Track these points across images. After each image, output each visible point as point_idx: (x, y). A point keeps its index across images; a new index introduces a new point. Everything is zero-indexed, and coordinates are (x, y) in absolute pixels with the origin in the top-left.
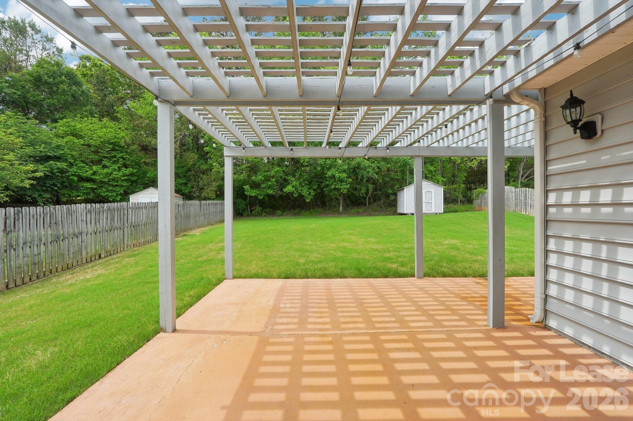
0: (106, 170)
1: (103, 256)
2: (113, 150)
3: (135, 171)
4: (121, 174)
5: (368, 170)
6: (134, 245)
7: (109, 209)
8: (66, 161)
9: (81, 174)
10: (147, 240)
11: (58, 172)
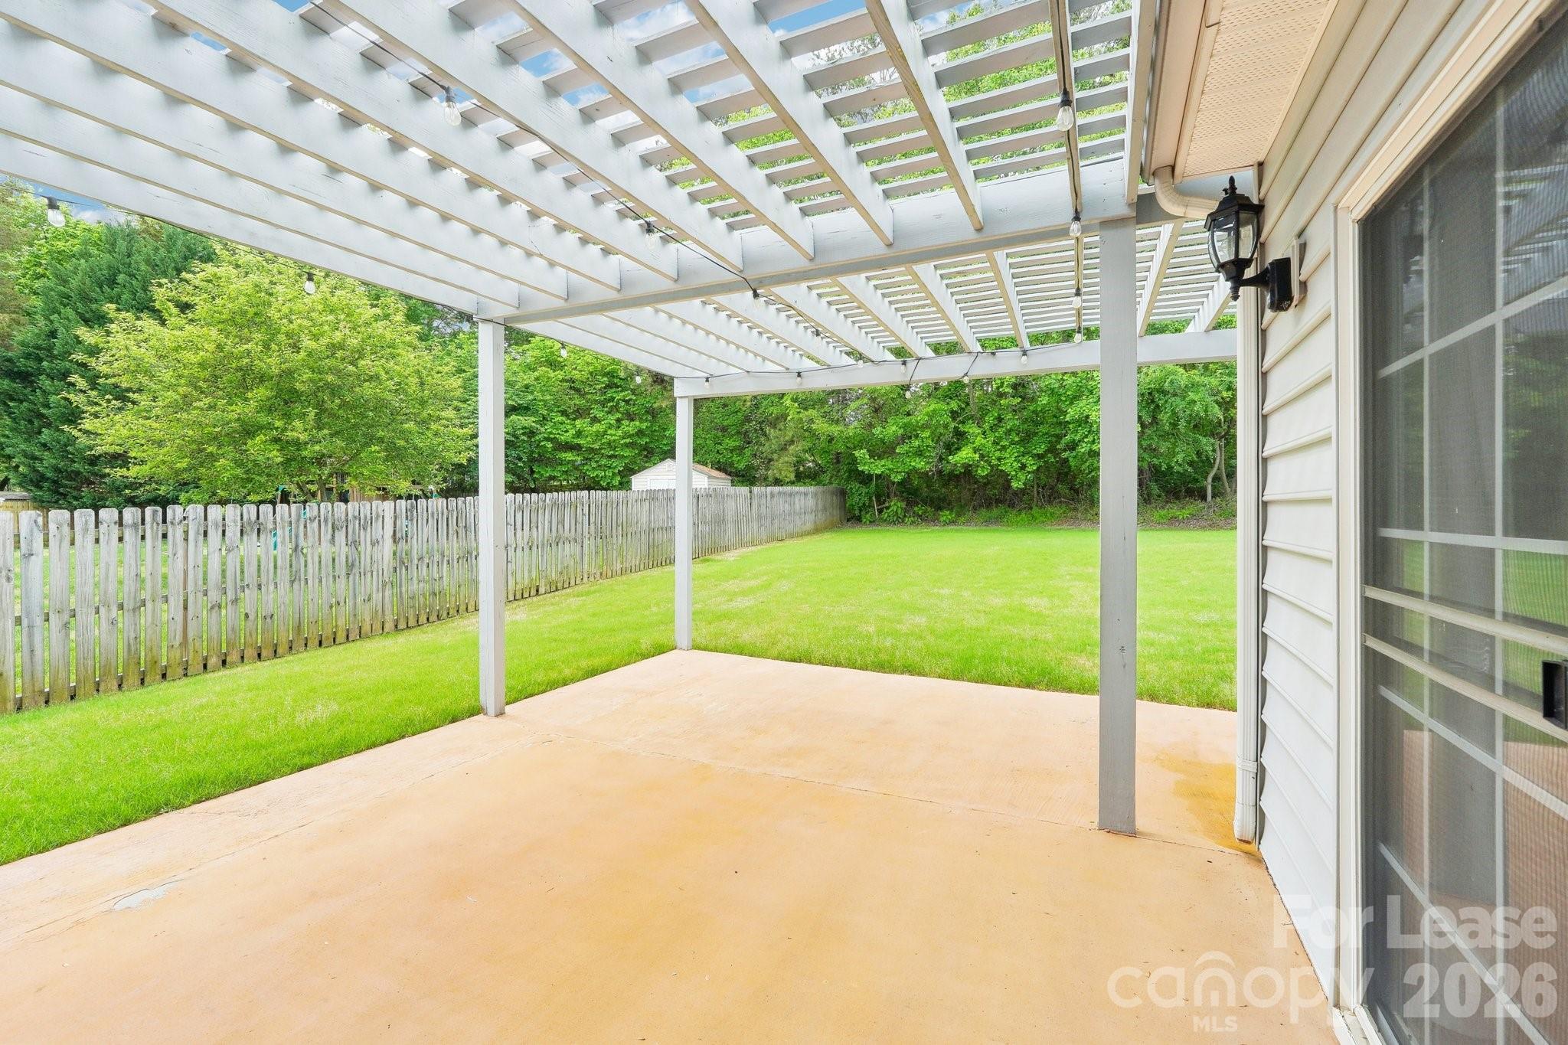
0: (597, 427)
1: (542, 590)
2: (609, 386)
3: (644, 426)
4: (620, 433)
5: (1192, 395)
6: (601, 574)
7: (555, 504)
8: (535, 413)
9: (558, 436)
10: (628, 566)
11: (523, 434)
